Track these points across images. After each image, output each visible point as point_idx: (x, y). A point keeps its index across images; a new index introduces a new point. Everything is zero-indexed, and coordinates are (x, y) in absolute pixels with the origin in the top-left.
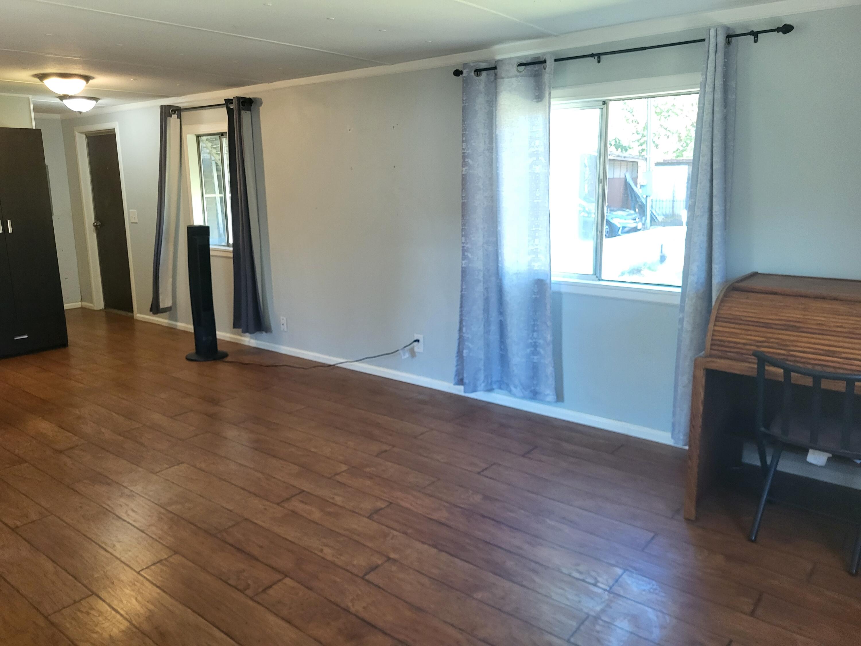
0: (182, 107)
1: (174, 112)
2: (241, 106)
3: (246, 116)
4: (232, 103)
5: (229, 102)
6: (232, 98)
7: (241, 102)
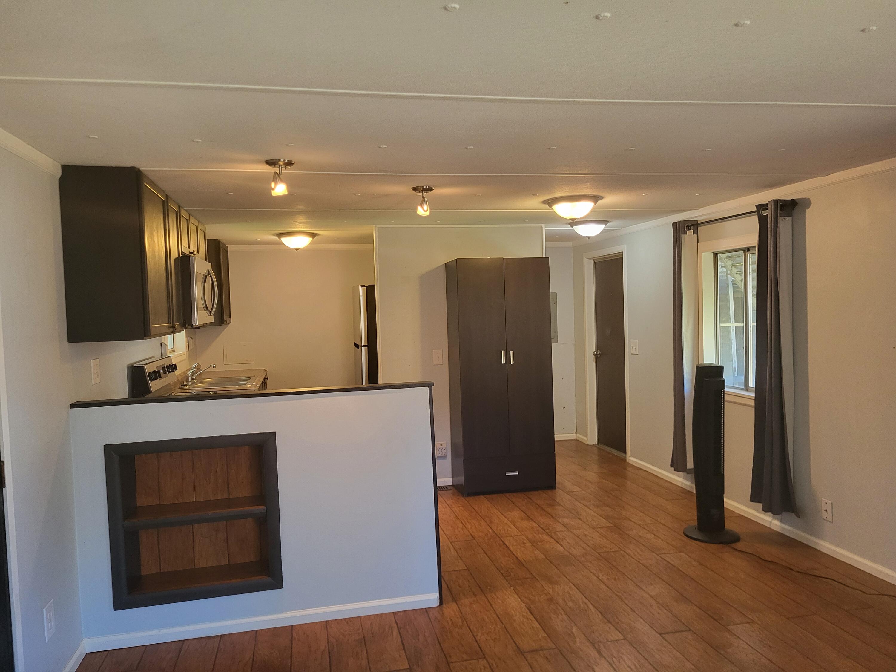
0: (700, 220)
1: (689, 227)
2: (779, 211)
3: (785, 223)
4: (767, 209)
5: (761, 209)
6: (767, 203)
7: (779, 207)
